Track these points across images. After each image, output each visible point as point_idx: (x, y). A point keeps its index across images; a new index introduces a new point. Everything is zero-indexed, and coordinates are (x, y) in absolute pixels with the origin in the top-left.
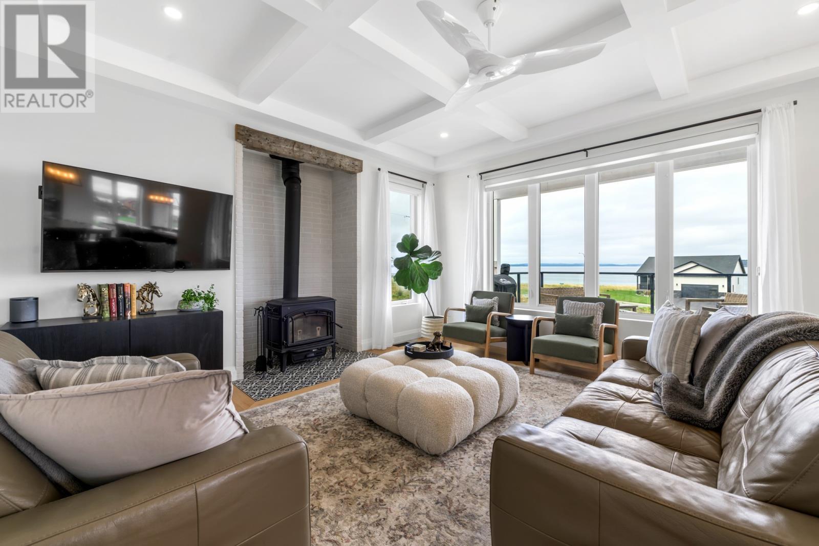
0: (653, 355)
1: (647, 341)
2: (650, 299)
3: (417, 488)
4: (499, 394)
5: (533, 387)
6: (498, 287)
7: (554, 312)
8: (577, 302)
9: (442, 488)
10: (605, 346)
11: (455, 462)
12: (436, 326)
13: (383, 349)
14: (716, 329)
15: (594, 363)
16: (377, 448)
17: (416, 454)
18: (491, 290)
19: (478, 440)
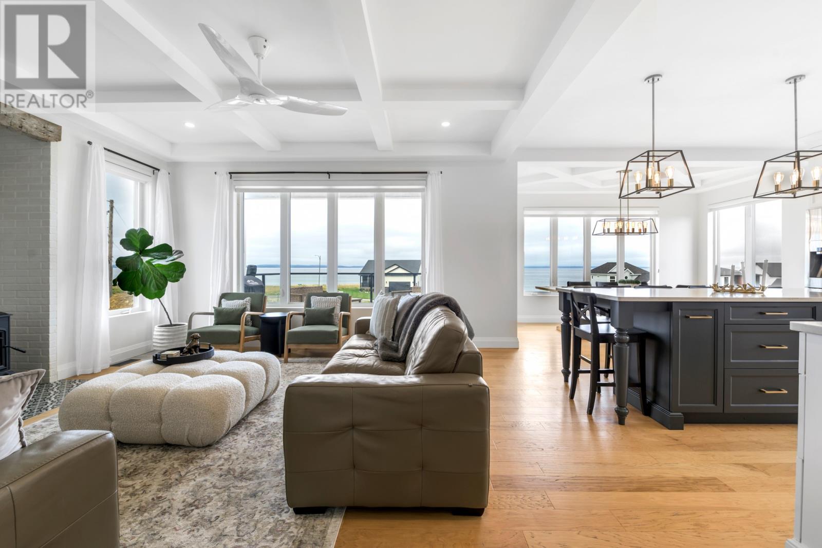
0: (374, 329)
1: (370, 320)
2: (370, 295)
3: (196, 475)
4: (265, 379)
5: (289, 372)
6: (248, 288)
7: (303, 308)
8: (322, 297)
9: (223, 465)
10: (343, 330)
11: (230, 444)
12: (175, 335)
13: (95, 372)
14: (404, 305)
15: (336, 344)
16: (133, 463)
17: (186, 452)
18: (242, 291)
19: (247, 423)
